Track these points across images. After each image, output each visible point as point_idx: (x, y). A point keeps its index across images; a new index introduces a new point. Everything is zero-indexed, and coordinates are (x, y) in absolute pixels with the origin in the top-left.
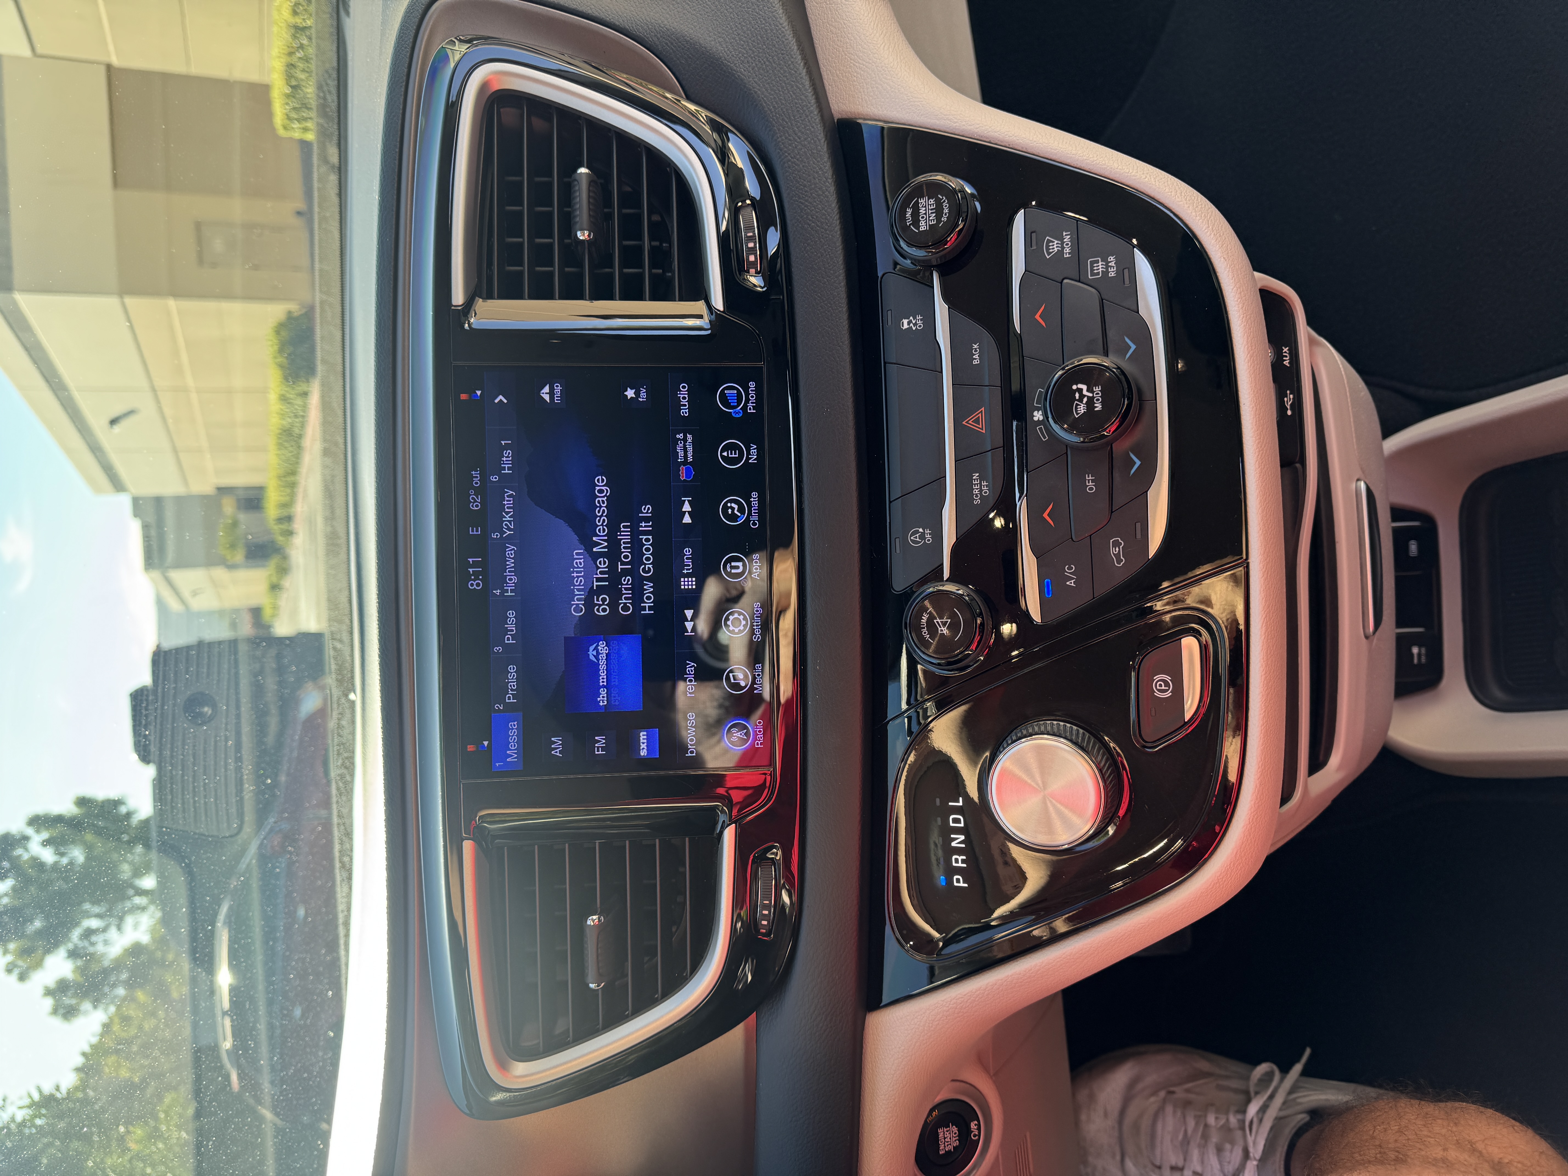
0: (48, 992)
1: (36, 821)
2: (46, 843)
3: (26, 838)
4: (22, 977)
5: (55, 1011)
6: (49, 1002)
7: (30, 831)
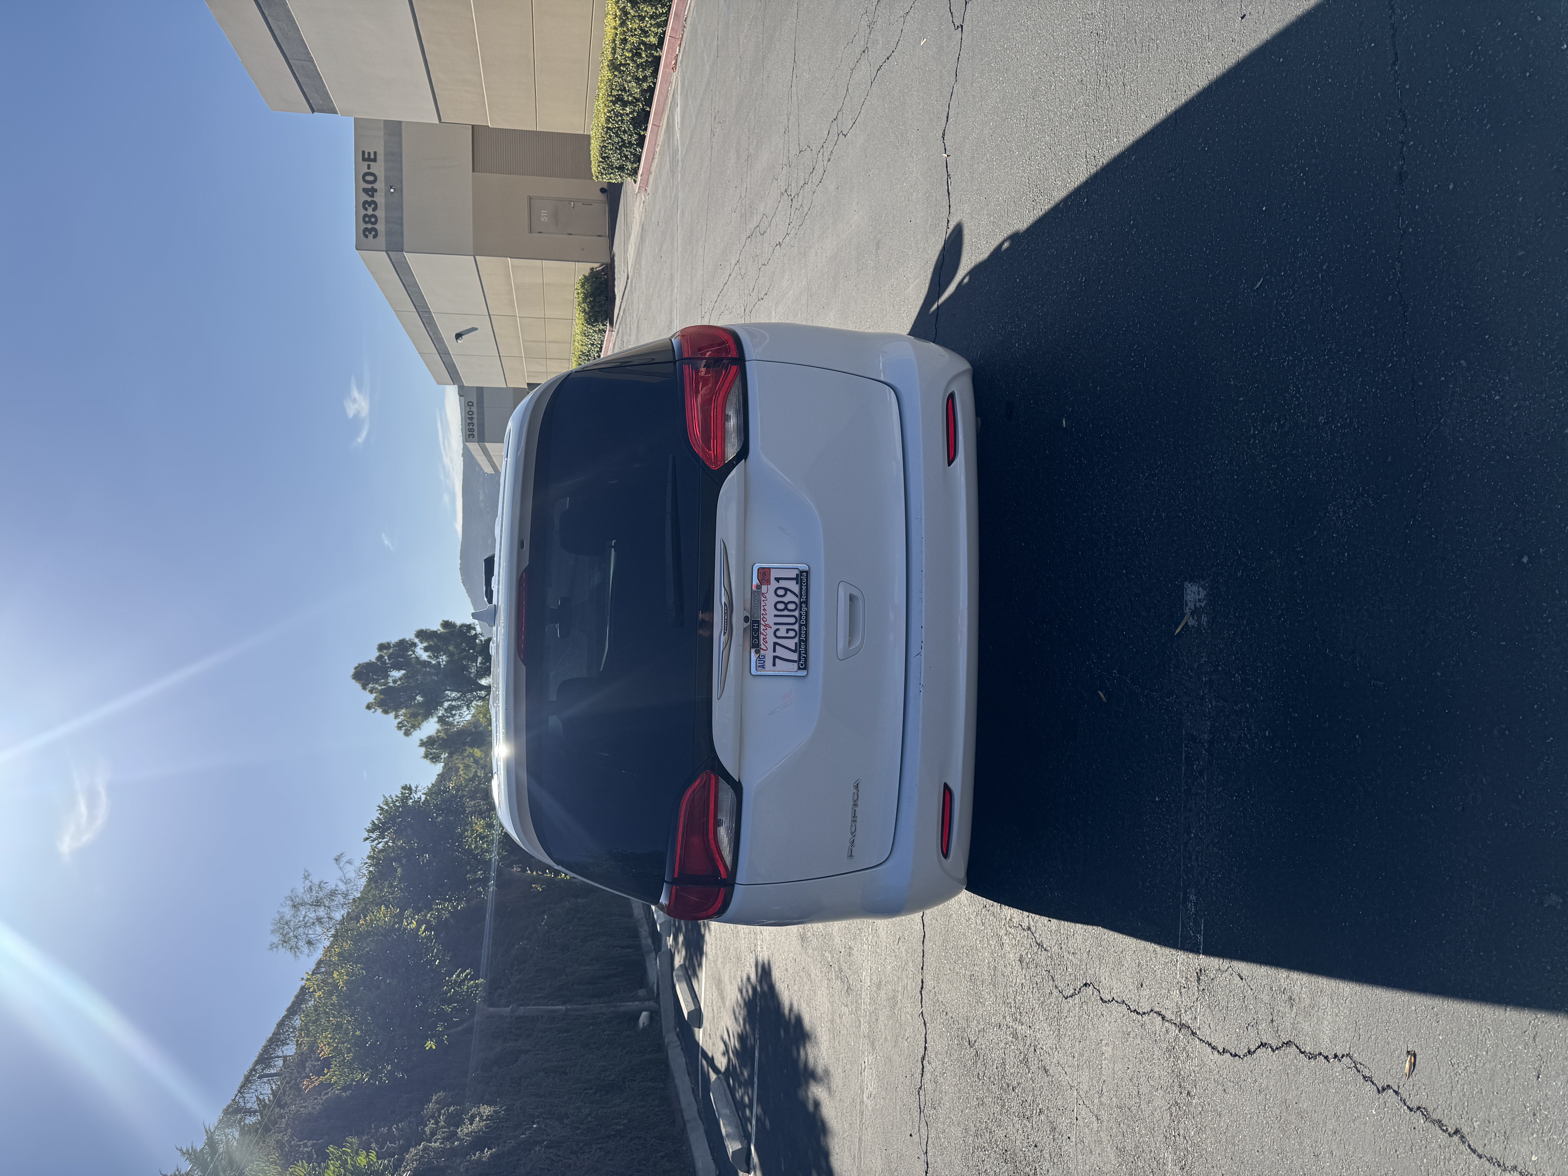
0: (423, 744)
1: (422, 634)
2: (426, 649)
3: (415, 645)
4: (407, 733)
5: (426, 756)
6: (423, 749)
7: (416, 640)
